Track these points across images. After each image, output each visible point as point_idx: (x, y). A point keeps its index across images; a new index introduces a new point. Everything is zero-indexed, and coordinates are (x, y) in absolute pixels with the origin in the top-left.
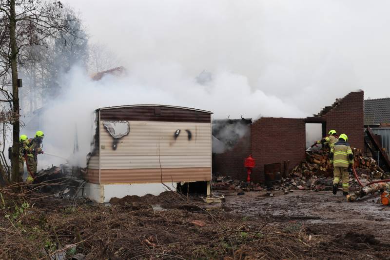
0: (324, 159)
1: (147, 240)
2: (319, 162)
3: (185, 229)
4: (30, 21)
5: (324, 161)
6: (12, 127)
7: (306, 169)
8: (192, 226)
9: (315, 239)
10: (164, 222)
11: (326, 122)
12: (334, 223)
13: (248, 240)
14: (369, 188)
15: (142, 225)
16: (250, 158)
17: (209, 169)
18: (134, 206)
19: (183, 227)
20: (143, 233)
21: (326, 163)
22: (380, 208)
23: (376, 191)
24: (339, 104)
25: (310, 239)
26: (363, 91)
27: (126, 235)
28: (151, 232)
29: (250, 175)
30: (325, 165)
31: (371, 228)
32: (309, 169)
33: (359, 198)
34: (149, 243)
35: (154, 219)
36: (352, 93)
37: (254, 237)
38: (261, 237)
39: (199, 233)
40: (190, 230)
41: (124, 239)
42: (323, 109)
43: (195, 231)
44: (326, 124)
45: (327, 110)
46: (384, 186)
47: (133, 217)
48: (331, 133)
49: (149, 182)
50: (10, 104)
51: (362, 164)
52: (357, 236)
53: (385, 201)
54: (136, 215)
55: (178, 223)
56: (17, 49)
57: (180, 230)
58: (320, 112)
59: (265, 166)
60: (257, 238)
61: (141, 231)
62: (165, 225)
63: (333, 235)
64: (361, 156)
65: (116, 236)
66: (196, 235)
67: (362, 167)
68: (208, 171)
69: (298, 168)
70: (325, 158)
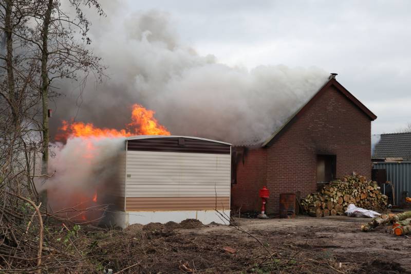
1: (184, 265)
3: (217, 255)
4: (60, 54)
6: (41, 155)
8: (224, 252)
9: (345, 266)
10: (196, 248)
11: (336, 156)
12: (356, 251)
13: (282, 266)
14: (381, 219)
15: (176, 251)
16: (265, 189)
17: (228, 199)
18: (163, 232)
19: (215, 253)
20: (178, 258)
22: (395, 239)
23: (387, 222)
25: (340, 266)
27: (162, 260)
28: (185, 257)
29: (265, 204)
31: (391, 257)
32: (320, 200)
33: (372, 229)
34: (186, 268)
35: (184, 245)
37: (287, 263)
38: (294, 264)
39: (232, 259)
40: (222, 256)
41: (160, 264)
43: (228, 257)
46: (394, 218)
47: (165, 243)
49: (171, 210)
50: (40, 133)
52: (383, 264)
53: (398, 232)
54: (168, 241)
55: (209, 250)
56: (48, 81)
57: (212, 256)
60: (291, 265)
61: (176, 257)
62: (196, 252)
63: (359, 263)
65: (152, 261)
66: (228, 261)
68: (227, 200)
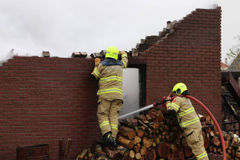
0: (137, 135)
2: (128, 142)
5: (138, 140)
7: (101, 155)
11: (145, 66)
21: (141, 143)
24: (172, 31)
26: (220, 8)
30: (141, 148)
36: (198, 10)
42: (142, 40)
44: (145, 70)
45: (148, 42)
48: (179, 90)
51: (214, 146)
58: (135, 47)
59: (19, 150)
64: (212, 129)
67: (213, 152)
69: (87, 154)
70: (141, 133)
